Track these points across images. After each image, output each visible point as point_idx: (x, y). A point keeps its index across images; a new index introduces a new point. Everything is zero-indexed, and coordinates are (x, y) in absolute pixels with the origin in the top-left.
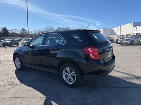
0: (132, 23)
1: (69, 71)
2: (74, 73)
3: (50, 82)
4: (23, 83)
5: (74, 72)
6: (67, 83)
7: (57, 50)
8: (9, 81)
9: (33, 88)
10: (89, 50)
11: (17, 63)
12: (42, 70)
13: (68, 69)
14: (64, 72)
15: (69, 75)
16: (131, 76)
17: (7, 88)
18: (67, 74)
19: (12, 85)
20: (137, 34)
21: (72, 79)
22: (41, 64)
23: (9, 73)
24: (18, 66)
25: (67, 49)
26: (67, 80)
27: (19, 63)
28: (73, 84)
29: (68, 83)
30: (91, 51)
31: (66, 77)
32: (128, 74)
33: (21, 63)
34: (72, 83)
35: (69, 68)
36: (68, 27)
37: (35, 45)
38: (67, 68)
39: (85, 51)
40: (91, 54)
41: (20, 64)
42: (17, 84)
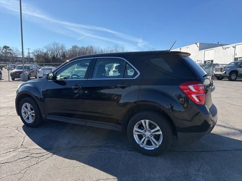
0: (198, 44)
1: (148, 127)
2: (158, 131)
3: (104, 147)
4: (54, 153)
5: (158, 128)
6: (143, 149)
7: (123, 88)
8: (21, 150)
9: (79, 161)
10: (191, 87)
11: (25, 113)
12: (87, 125)
13: (146, 123)
14: (136, 128)
15: (148, 134)
16: (233, 131)
17: (25, 166)
18: (142, 131)
19: (33, 157)
20: (205, 62)
21: (154, 140)
22: (85, 113)
23: (13, 134)
24: (28, 118)
25: (143, 87)
26: (143, 142)
27: (31, 113)
28: (156, 149)
29: (145, 148)
30: (194, 90)
31: (140, 137)
32: (227, 127)
33: (35, 113)
34: (153, 148)
35: (147, 121)
36: (91, 47)
37: (65, 78)
38: (143, 121)
39: (182, 90)
40: (194, 96)
41: (34, 115)
42: (41, 155)
